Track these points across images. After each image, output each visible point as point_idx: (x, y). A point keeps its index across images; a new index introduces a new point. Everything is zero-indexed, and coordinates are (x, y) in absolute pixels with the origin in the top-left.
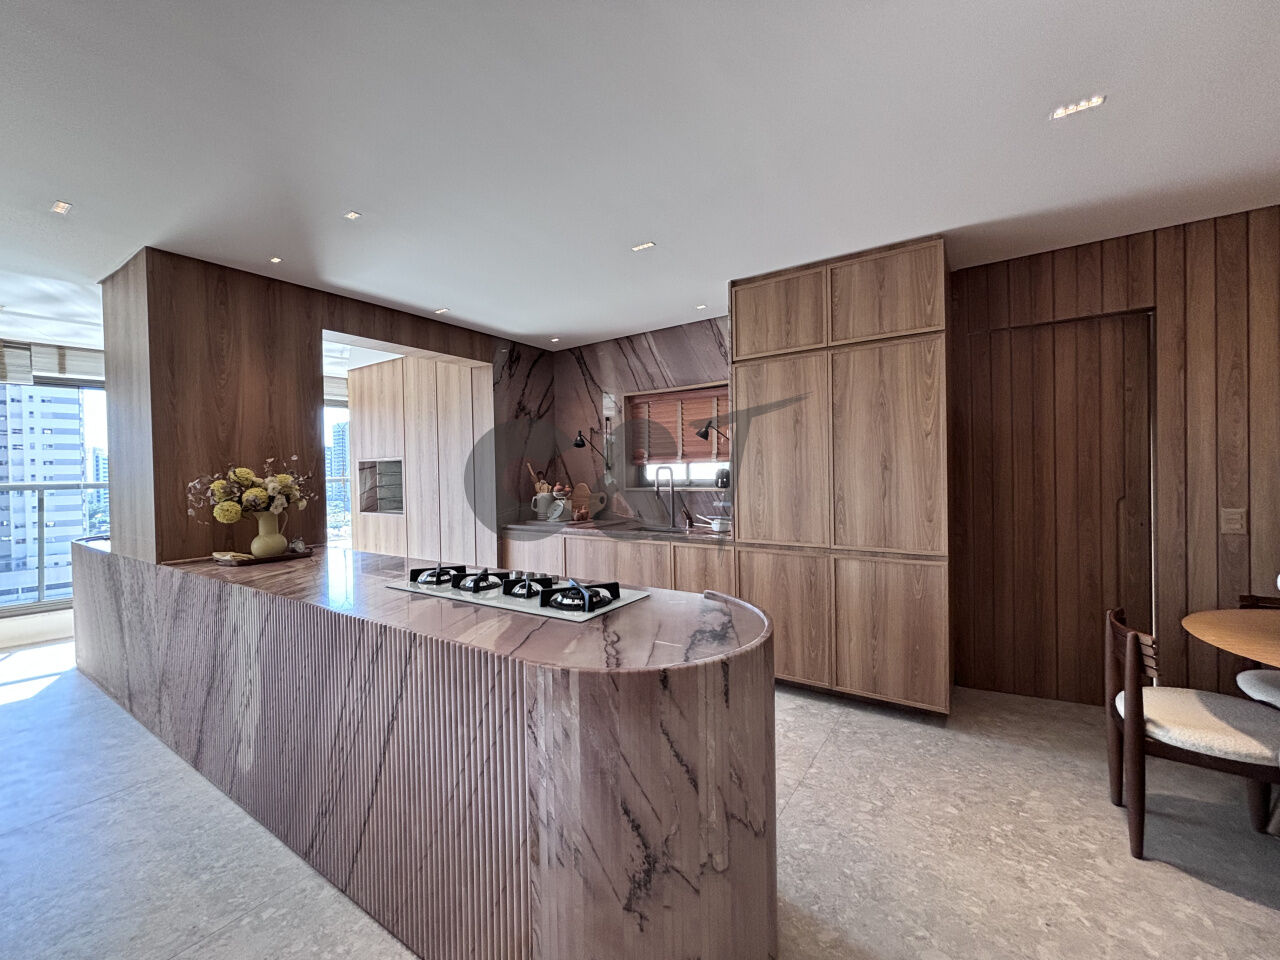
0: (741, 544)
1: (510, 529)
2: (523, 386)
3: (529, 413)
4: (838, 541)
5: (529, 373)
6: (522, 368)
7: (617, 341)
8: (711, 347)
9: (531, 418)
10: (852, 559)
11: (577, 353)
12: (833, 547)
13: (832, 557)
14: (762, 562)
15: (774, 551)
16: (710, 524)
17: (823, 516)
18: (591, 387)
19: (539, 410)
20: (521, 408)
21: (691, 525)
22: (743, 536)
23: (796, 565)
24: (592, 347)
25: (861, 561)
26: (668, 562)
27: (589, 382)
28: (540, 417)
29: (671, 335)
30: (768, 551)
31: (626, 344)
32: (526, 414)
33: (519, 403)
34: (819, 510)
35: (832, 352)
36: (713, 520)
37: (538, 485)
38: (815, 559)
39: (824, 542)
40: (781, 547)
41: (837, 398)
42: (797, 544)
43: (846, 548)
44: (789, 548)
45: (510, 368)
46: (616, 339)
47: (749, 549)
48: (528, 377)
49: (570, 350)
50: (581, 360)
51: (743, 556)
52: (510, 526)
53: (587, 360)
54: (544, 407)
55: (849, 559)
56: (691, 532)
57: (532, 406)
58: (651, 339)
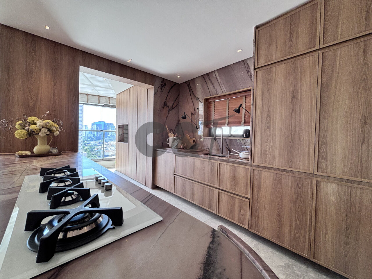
0: (255, 166)
1: (157, 150)
2: (167, 96)
3: (169, 107)
4: (320, 170)
5: (169, 91)
6: (166, 89)
7: (203, 76)
8: (244, 74)
9: (169, 109)
10: (331, 182)
11: (188, 83)
12: (316, 173)
13: (315, 179)
14: (267, 177)
15: (275, 172)
16: (239, 154)
17: (309, 154)
18: (193, 97)
19: (173, 106)
20: (165, 104)
21: (230, 154)
22: (256, 161)
23: (288, 181)
24: (193, 80)
25: (338, 184)
26: (216, 171)
27: (192, 94)
28: (173, 109)
29: (225, 70)
30: (270, 171)
31: (206, 77)
32: (167, 107)
33: (165, 103)
34: (306, 150)
35: (323, 51)
36: (240, 152)
37: (169, 134)
38: (302, 179)
39: (309, 170)
40: (279, 170)
41: (325, 80)
42: (290, 169)
43: (327, 175)
44: (284, 171)
45: (161, 89)
46: (202, 75)
47: (259, 169)
48: (169, 92)
49: (185, 82)
50: (189, 86)
51: (256, 172)
52: (157, 149)
53: (191, 85)
54: (175, 105)
55: (328, 182)
56: (230, 157)
57: (170, 104)
58: (217, 73)
